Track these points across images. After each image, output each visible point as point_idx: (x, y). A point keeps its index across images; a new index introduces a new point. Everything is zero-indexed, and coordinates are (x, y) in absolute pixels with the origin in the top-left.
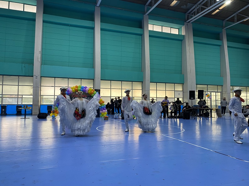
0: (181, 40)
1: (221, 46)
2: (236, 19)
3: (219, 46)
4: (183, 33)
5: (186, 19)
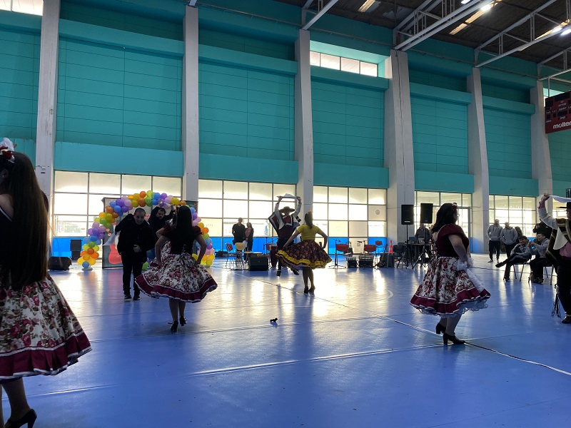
0: (383, 91)
1: (470, 106)
2: (501, 45)
3: (466, 104)
4: (387, 73)
5: (394, 42)
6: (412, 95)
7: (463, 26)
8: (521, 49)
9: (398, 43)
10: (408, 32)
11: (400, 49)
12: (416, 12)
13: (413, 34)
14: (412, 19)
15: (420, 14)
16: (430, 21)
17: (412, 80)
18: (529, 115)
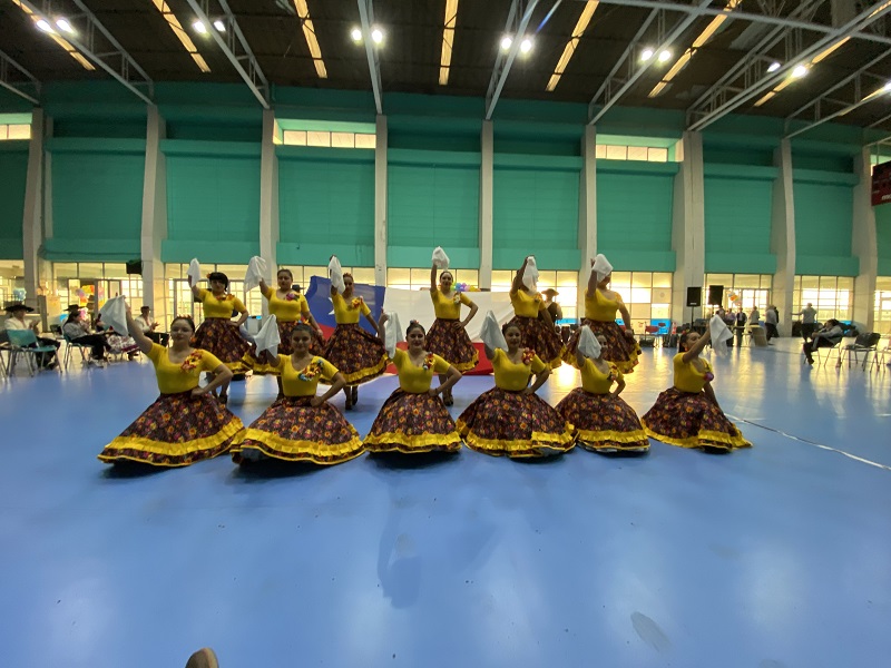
0: (673, 175)
1: (776, 182)
2: (818, 112)
3: (772, 180)
4: (678, 157)
5: (688, 124)
6: (705, 176)
7: (770, 95)
8: (843, 113)
9: (691, 123)
10: (704, 110)
11: (693, 130)
12: (714, 87)
13: (709, 111)
14: (709, 96)
15: (718, 89)
16: (730, 95)
17: (706, 160)
18: (852, 186)
